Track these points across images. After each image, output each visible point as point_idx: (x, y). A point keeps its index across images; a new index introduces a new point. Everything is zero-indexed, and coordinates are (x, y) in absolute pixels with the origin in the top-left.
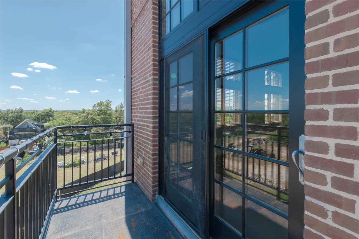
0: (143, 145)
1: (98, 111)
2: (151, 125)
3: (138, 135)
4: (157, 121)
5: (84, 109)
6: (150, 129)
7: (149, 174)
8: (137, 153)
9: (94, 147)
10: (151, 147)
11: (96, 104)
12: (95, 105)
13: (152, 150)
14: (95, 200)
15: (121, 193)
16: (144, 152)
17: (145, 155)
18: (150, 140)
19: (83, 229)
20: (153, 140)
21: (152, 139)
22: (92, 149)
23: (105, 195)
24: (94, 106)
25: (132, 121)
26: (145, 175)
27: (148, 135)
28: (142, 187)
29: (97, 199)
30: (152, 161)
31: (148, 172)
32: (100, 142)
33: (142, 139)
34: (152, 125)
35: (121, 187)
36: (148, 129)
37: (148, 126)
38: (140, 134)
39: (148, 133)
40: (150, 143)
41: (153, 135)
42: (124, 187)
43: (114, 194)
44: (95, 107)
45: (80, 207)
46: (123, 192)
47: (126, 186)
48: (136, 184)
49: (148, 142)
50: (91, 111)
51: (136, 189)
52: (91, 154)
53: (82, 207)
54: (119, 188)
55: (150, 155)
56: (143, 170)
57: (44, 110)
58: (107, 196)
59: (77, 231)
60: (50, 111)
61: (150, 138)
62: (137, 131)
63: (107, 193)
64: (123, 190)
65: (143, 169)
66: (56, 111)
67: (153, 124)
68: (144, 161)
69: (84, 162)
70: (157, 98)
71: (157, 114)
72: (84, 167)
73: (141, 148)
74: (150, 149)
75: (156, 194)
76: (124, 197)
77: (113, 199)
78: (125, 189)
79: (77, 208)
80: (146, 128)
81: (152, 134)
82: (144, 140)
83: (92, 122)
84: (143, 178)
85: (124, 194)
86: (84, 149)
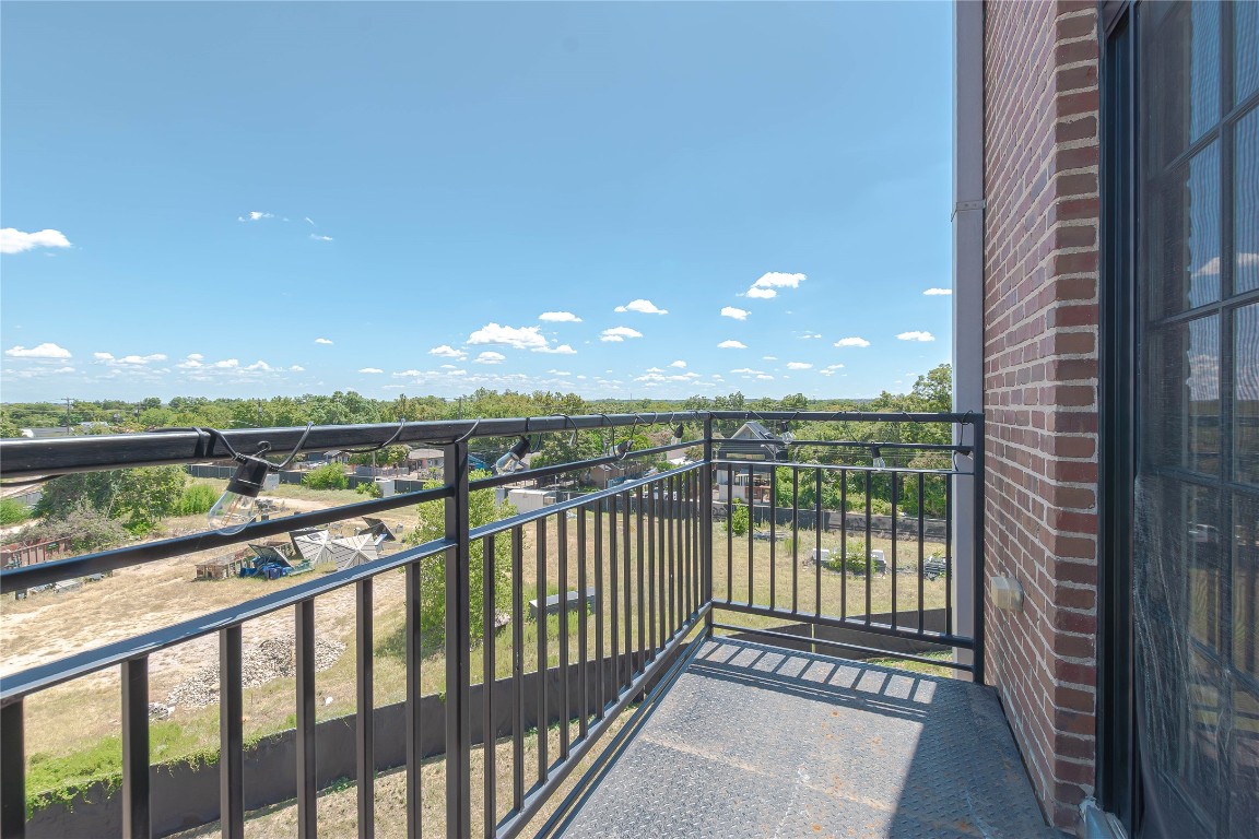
0: (1019, 515)
1: (931, 401)
2: (1050, 410)
3: (1003, 468)
4: (1090, 388)
5: (888, 392)
6: (1045, 432)
7: (1042, 671)
8: (1001, 552)
9: (916, 524)
10: (1050, 529)
11: (926, 376)
12: (921, 378)
13: (1053, 543)
14: (807, 683)
15: (910, 702)
16: (1023, 550)
17: (1029, 565)
18: (1042, 489)
19: (733, 762)
20: (1059, 490)
21: (1053, 482)
22: (907, 528)
23: (847, 684)
24: (918, 384)
25: (986, 407)
26: (1026, 668)
27: (1038, 464)
28: (1018, 721)
29: (816, 685)
30: (1056, 603)
31: (1038, 658)
32: (939, 511)
33: (1018, 487)
34: (1054, 408)
35: (918, 678)
36: (1039, 431)
37: (1038, 419)
38: (1011, 463)
39: (1037, 452)
40: (1046, 504)
41: (1059, 464)
42: (933, 685)
43: (881, 696)
44: (921, 387)
45: (756, 684)
46: (920, 705)
47: (942, 683)
48: (995, 696)
49: (1039, 499)
50: (909, 402)
51: (983, 717)
52: (908, 547)
53: (762, 687)
54: (911, 681)
55: (1044, 570)
56: (1020, 641)
57: (787, 398)
58: (852, 690)
59: (713, 757)
60: (798, 401)
61: (1046, 479)
62: (1000, 450)
63: (858, 679)
64: (925, 694)
65: (1020, 635)
66: (815, 402)
67: (1059, 401)
68: (1023, 596)
69: (881, 567)
70: (1090, 256)
71: (1091, 350)
72: (882, 581)
73: (1012, 528)
74: (1046, 537)
75: (1083, 795)
76: (917, 726)
77: (867, 709)
78: (935, 696)
79: (747, 683)
80: (1030, 428)
81: (1056, 459)
82: (1023, 489)
83: (913, 438)
84: (1020, 680)
85: (921, 713)
86: (884, 523)
